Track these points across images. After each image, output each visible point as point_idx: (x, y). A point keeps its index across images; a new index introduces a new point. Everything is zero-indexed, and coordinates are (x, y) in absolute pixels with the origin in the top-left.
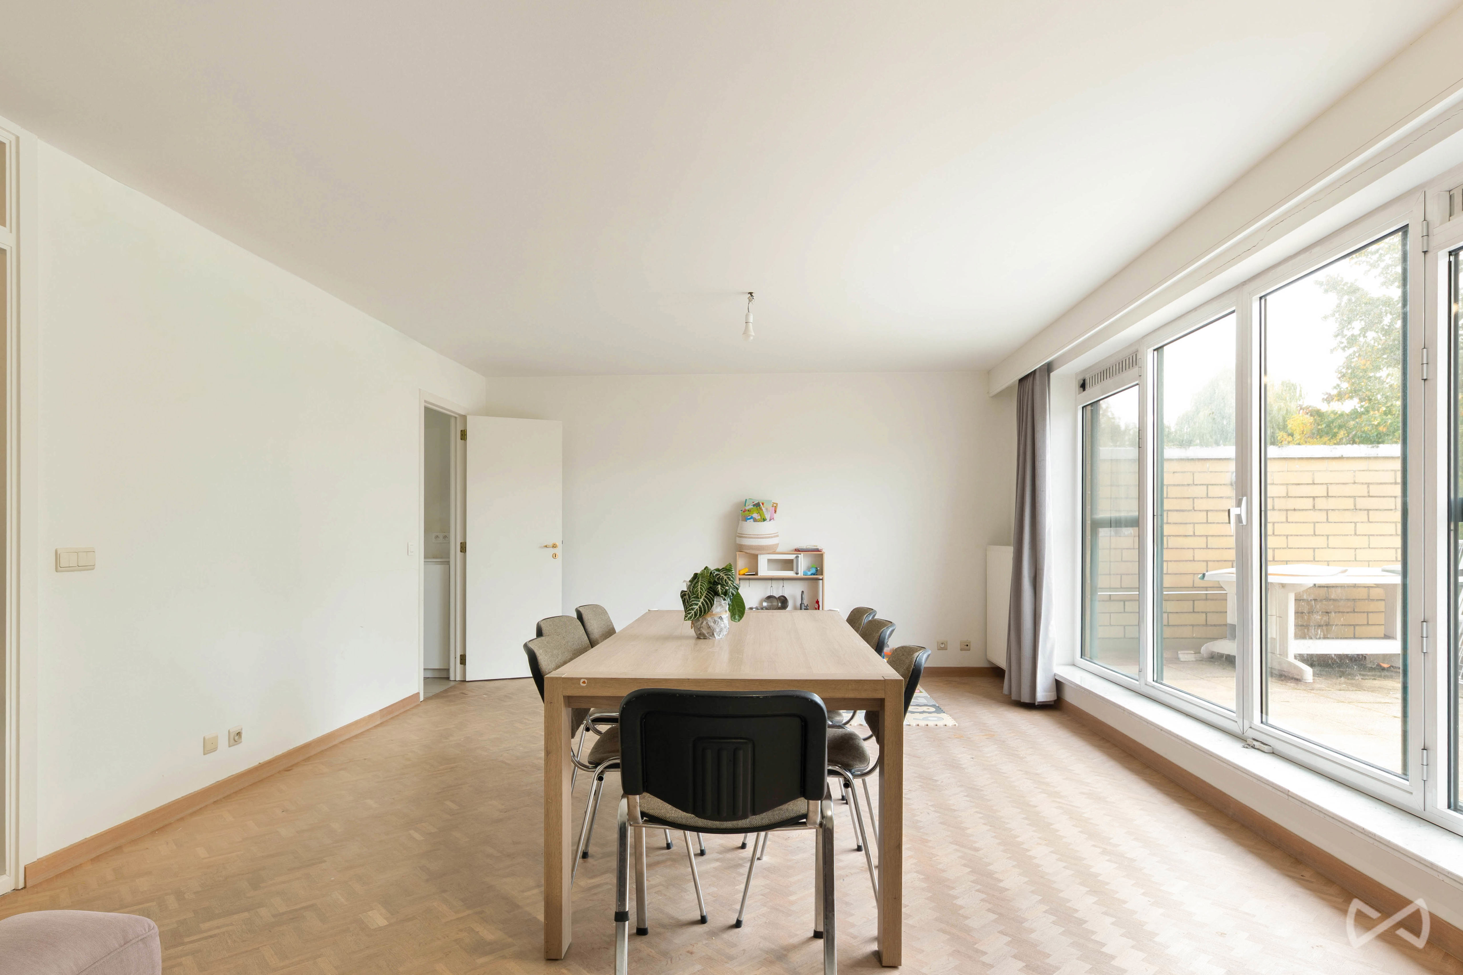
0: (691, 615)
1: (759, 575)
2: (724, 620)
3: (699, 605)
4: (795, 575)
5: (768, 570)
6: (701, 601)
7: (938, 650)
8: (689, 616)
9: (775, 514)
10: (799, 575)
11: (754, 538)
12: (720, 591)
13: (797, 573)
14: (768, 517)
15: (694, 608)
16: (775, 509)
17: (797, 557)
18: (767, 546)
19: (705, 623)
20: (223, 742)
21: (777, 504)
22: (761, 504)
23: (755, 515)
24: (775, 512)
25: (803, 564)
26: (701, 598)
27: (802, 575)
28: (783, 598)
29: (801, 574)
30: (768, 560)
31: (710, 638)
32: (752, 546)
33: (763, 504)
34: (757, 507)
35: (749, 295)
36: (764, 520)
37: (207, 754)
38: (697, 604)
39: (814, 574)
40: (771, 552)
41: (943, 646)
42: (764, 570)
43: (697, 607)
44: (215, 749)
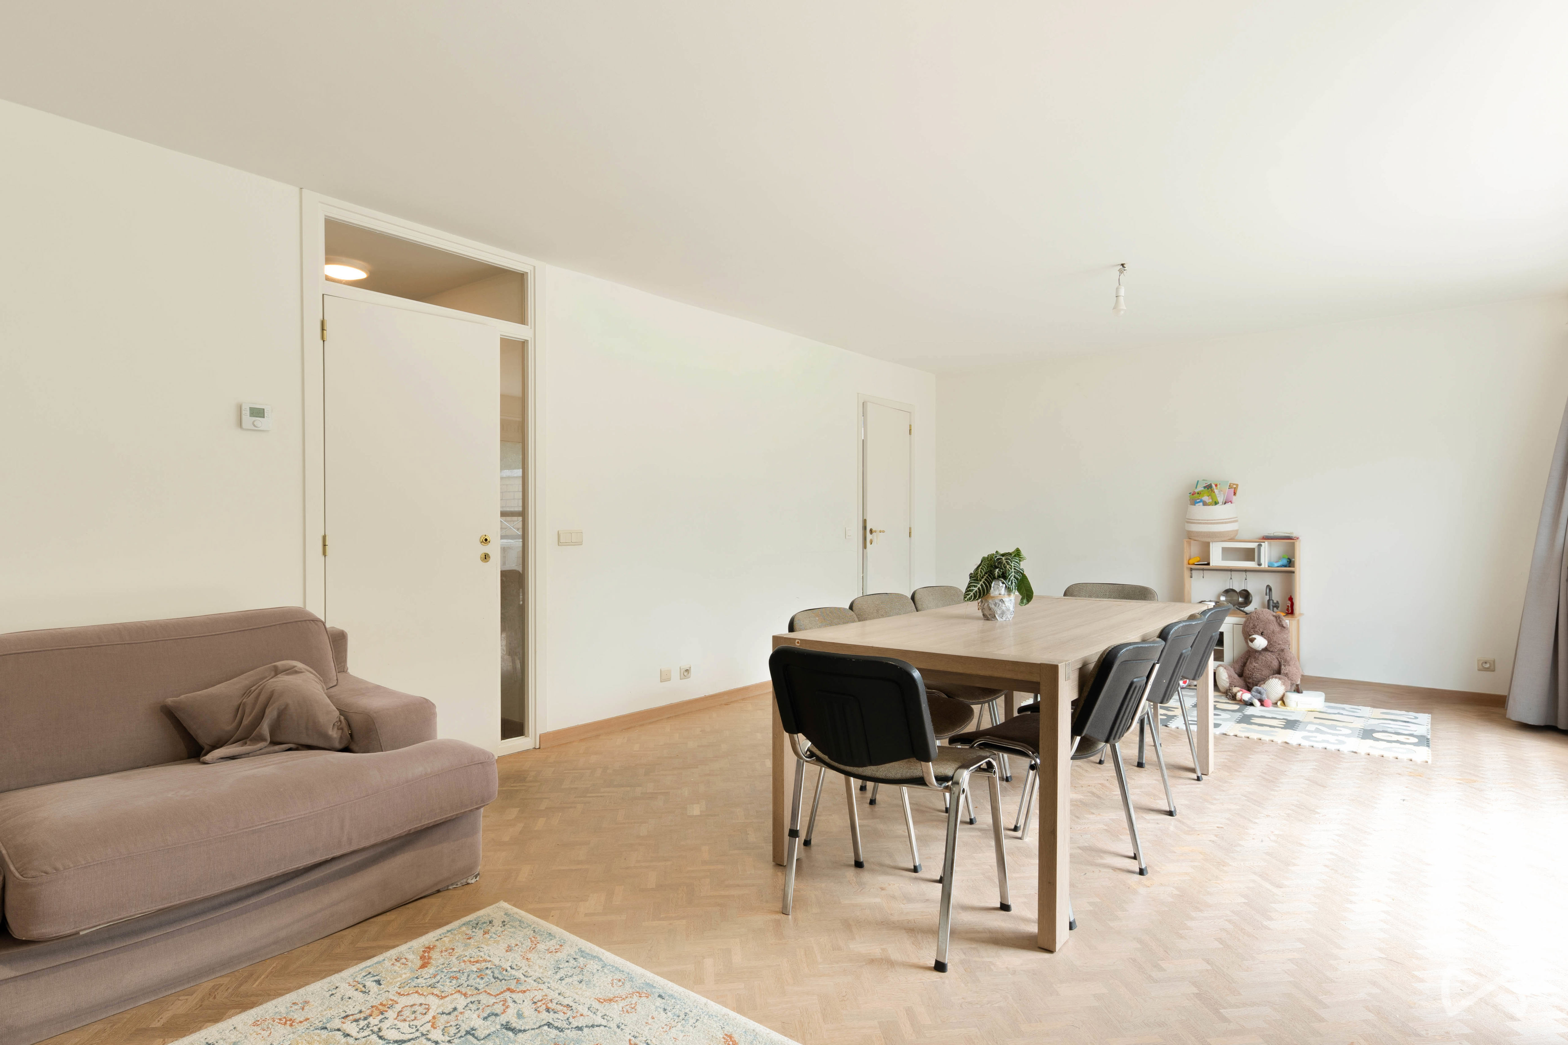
0: (970, 596)
1: (1211, 565)
2: (1006, 603)
3: (977, 587)
4: (1258, 566)
5: (1223, 560)
6: (980, 584)
7: (1479, 670)
8: (968, 597)
9: (1234, 497)
10: (1263, 566)
11: (1204, 523)
12: (996, 575)
13: (1260, 565)
14: (1221, 499)
15: (973, 590)
16: (1234, 491)
17: (1260, 546)
18: (1220, 533)
19: (986, 604)
20: (675, 675)
21: (1237, 485)
22: (1214, 486)
23: (1206, 498)
24: (1235, 494)
25: (1268, 555)
26: (981, 580)
27: (1267, 566)
28: (1243, 592)
29: (1265, 565)
30: (1223, 548)
31: (993, 619)
32: (1201, 532)
33: (1216, 485)
34: (1208, 489)
35: (1121, 267)
36: (1216, 503)
37: (663, 682)
38: (975, 586)
39: (1285, 566)
40: (1226, 539)
41: (1487, 666)
42: (1216, 559)
43: (976, 589)
44: (669, 680)
